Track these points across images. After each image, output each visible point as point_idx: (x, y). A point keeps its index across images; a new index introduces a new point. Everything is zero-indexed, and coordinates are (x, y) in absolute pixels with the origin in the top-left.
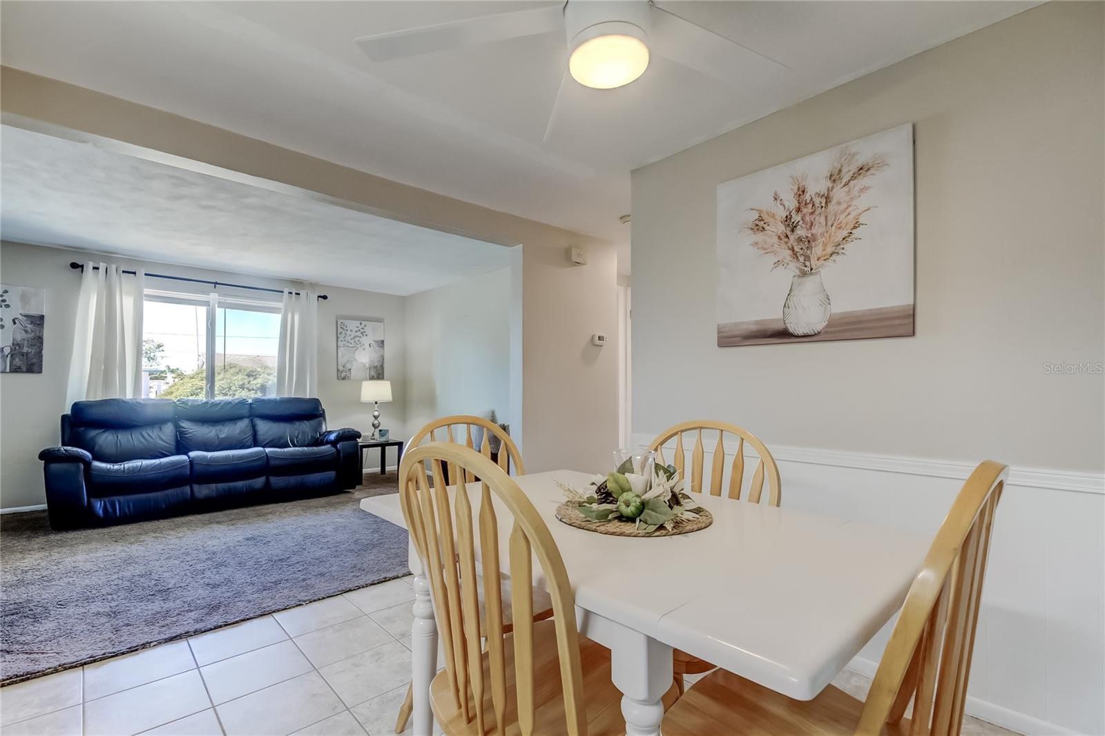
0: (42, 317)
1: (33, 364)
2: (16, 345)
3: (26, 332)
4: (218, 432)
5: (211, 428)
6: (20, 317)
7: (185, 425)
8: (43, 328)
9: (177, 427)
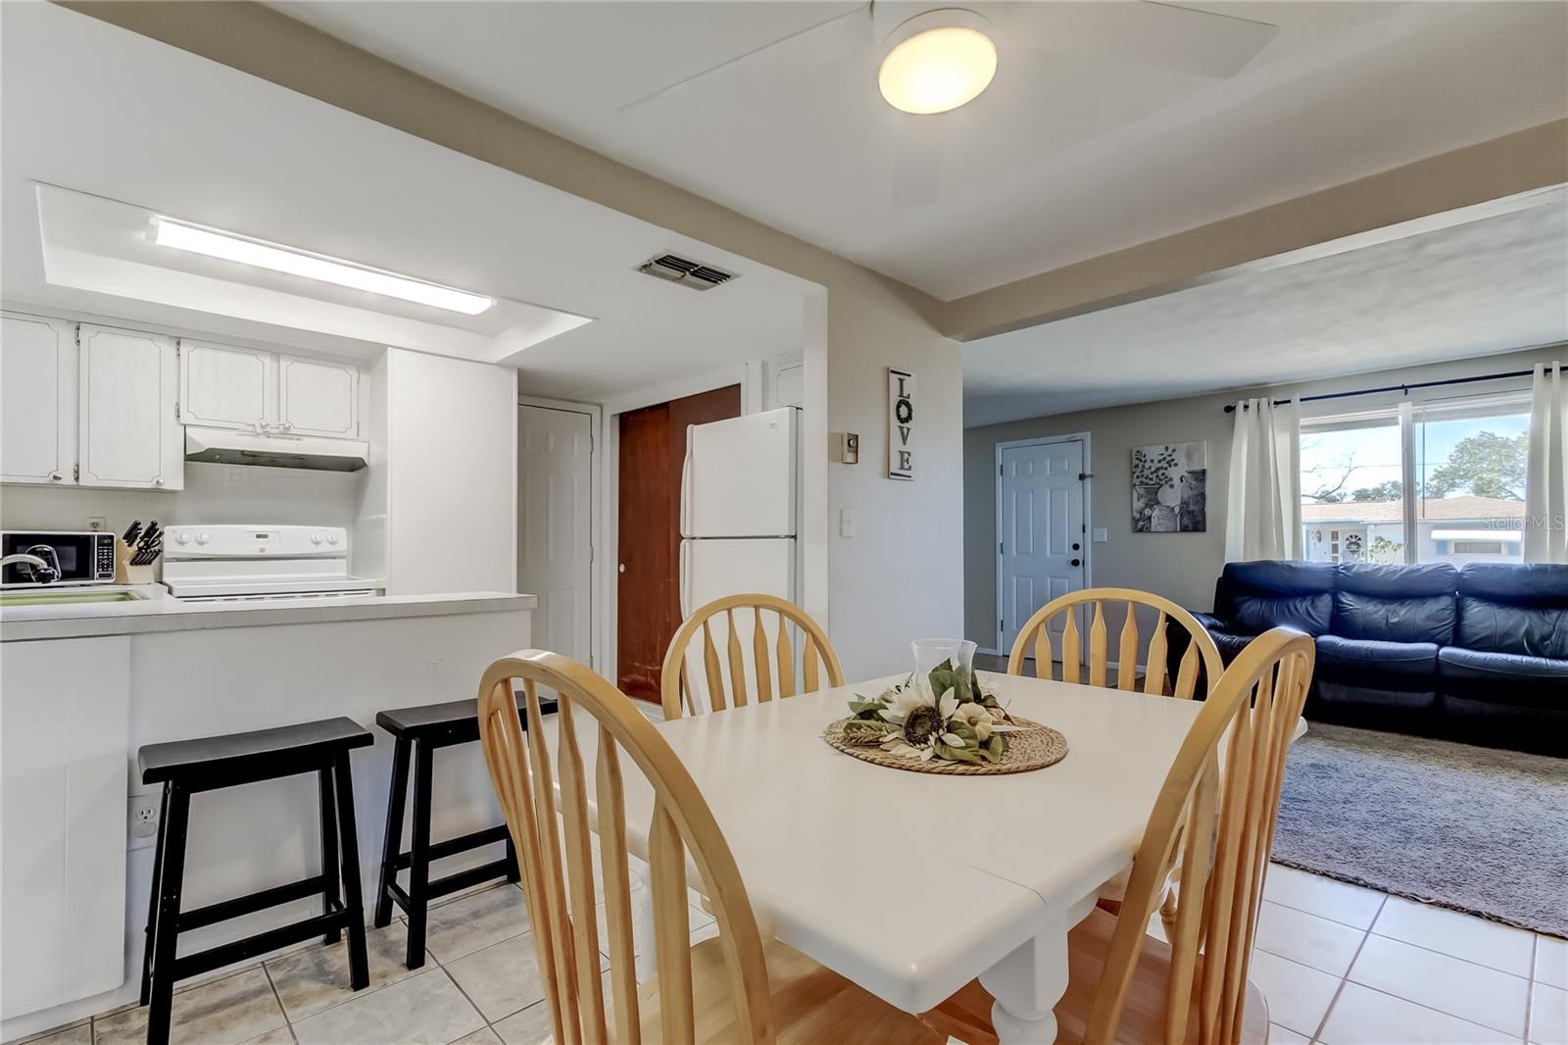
0: (1204, 472)
1: (1197, 523)
2: (1184, 503)
3: (1191, 489)
4: (1390, 614)
5: (1379, 606)
6: (1186, 474)
7: (1347, 600)
8: (1204, 483)
9: (1336, 602)
